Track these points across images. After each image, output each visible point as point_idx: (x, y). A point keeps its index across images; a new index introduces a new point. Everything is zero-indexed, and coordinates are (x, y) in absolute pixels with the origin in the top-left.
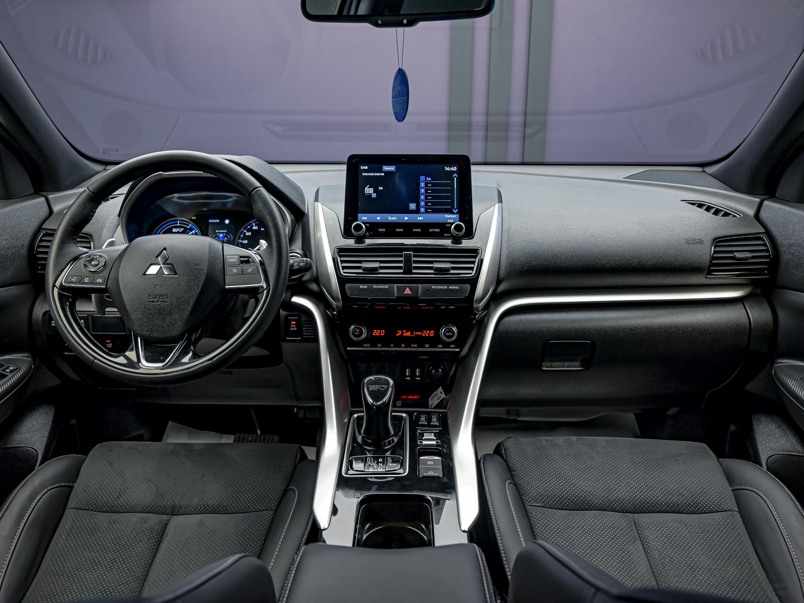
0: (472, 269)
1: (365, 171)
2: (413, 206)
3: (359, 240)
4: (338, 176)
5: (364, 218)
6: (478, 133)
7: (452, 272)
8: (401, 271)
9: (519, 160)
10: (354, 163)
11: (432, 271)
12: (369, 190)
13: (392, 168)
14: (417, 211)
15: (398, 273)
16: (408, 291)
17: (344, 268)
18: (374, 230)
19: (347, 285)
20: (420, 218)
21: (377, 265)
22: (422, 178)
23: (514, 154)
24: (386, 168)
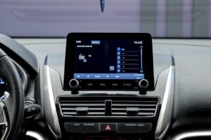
0: (154, 112)
1: (79, 44)
2: (112, 68)
3: (75, 92)
4: (60, 47)
5: (78, 76)
6: (161, 17)
7: (139, 114)
8: (104, 113)
9: (189, 35)
10: (72, 38)
11: (125, 114)
12: (82, 57)
13: (98, 42)
14: (115, 72)
15: (102, 115)
16: (108, 128)
17: (63, 111)
18: (85, 84)
19: (66, 123)
20: (117, 76)
21: (86, 109)
22: (119, 49)
23: (186, 31)
24: (93, 42)
